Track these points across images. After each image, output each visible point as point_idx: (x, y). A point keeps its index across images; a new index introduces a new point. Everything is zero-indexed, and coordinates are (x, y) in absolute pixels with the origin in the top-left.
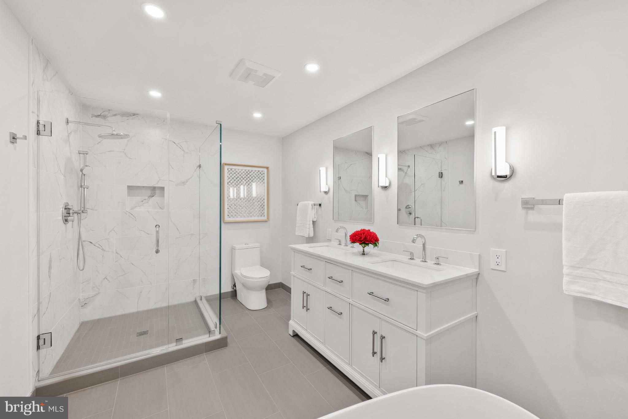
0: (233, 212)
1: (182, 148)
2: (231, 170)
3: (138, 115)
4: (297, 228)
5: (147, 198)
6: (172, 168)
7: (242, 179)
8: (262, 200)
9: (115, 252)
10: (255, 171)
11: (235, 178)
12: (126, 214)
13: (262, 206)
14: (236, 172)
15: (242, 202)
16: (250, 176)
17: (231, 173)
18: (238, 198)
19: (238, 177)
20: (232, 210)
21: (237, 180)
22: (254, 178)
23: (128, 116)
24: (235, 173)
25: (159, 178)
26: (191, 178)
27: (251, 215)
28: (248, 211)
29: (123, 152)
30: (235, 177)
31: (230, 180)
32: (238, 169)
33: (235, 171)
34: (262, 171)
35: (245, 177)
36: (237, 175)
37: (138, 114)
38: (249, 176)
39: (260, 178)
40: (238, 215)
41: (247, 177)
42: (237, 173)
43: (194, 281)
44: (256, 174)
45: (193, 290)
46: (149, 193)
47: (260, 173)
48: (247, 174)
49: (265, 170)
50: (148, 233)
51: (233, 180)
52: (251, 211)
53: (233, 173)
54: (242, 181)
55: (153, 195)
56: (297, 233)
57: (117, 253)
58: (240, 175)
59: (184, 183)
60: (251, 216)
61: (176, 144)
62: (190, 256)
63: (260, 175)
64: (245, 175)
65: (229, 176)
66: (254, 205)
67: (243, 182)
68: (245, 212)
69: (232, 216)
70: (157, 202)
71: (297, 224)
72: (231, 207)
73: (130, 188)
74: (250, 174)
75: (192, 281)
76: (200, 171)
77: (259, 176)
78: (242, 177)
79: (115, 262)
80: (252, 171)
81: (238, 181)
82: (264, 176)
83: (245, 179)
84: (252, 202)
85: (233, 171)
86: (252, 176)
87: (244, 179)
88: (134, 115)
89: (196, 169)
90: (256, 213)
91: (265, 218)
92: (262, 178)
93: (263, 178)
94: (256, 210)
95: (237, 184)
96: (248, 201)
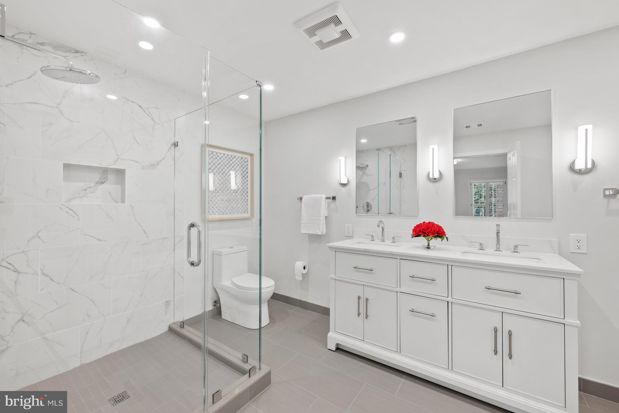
0: (214, 207)
1: (152, 116)
2: (212, 153)
3: (83, 54)
4: (302, 225)
5: (93, 185)
6: (137, 142)
7: (224, 166)
8: (246, 194)
9: (40, 272)
10: (239, 157)
11: (216, 164)
12: (61, 209)
13: (246, 201)
14: (218, 156)
15: (224, 194)
16: (233, 163)
17: (212, 157)
18: (220, 190)
19: (220, 163)
20: (212, 204)
21: (218, 167)
22: (236, 165)
23: (66, 52)
24: (217, 158)
25: (118, 155)
26: (163, 159)
27: (234, 211)
28: (231, 206)
29: (57, 107)
30: (216, 162)
31: (211, 166)
32: (220, 154)
33: (216, 156)
34: (245, 158)
35: (227, 164)
36: (218, 160)
37: (83, 52)
38: (231, 162)
39: (244, 166)
40: (220, 211)
41: (229, 164)
42: (218, 158)
43: (167, 303)
44: (239, 161)
45: (165, 315)
46: (97, 176)
47: (244, 160)
48: (229, 160)
49: (249, 157)
50: (99, 239)
51: (214, 167)
52: (234, 207)
53: (214, 157)
54: (224, 168)
55: (103, 181)
56: (303, 231)
57: (43, 274)
58: (222, 161)
59: (153, 166)
60: (234, 213)
61: (143, 109)
62: (162, 269)
63: (243, 162)
64: (228, 162)
65: (210, 162)
66: (237, 198)
67: (226, 170)
68: (228, 207)
69: (213, 213)
70: (109, 192)
71: (302, 221)
72: (211, 201)
73: (67, 166)
74: (233, 161)
75: (164, 303)
76: (176, 150)
77: (242, 164)
78: (224, 164)
79: (41, 290)
80: (235, 157)
81: (220, 168)
82: (247, 165)
83: (228, 166)
84: (235, 195)
85: (214, 155)
86: (235, 163)
87: (226, 166)
88: (77, 52)
89: (170, 148)
90: (239, 209)
91: (247, 215)
92: (245, 166)
93: (247, 167)
94: (239, 205)
95: (218, 171)
96: (230, 194)
